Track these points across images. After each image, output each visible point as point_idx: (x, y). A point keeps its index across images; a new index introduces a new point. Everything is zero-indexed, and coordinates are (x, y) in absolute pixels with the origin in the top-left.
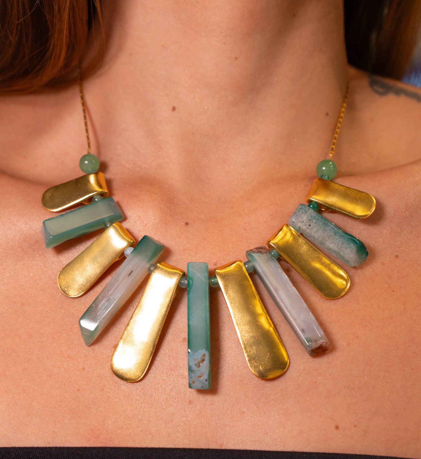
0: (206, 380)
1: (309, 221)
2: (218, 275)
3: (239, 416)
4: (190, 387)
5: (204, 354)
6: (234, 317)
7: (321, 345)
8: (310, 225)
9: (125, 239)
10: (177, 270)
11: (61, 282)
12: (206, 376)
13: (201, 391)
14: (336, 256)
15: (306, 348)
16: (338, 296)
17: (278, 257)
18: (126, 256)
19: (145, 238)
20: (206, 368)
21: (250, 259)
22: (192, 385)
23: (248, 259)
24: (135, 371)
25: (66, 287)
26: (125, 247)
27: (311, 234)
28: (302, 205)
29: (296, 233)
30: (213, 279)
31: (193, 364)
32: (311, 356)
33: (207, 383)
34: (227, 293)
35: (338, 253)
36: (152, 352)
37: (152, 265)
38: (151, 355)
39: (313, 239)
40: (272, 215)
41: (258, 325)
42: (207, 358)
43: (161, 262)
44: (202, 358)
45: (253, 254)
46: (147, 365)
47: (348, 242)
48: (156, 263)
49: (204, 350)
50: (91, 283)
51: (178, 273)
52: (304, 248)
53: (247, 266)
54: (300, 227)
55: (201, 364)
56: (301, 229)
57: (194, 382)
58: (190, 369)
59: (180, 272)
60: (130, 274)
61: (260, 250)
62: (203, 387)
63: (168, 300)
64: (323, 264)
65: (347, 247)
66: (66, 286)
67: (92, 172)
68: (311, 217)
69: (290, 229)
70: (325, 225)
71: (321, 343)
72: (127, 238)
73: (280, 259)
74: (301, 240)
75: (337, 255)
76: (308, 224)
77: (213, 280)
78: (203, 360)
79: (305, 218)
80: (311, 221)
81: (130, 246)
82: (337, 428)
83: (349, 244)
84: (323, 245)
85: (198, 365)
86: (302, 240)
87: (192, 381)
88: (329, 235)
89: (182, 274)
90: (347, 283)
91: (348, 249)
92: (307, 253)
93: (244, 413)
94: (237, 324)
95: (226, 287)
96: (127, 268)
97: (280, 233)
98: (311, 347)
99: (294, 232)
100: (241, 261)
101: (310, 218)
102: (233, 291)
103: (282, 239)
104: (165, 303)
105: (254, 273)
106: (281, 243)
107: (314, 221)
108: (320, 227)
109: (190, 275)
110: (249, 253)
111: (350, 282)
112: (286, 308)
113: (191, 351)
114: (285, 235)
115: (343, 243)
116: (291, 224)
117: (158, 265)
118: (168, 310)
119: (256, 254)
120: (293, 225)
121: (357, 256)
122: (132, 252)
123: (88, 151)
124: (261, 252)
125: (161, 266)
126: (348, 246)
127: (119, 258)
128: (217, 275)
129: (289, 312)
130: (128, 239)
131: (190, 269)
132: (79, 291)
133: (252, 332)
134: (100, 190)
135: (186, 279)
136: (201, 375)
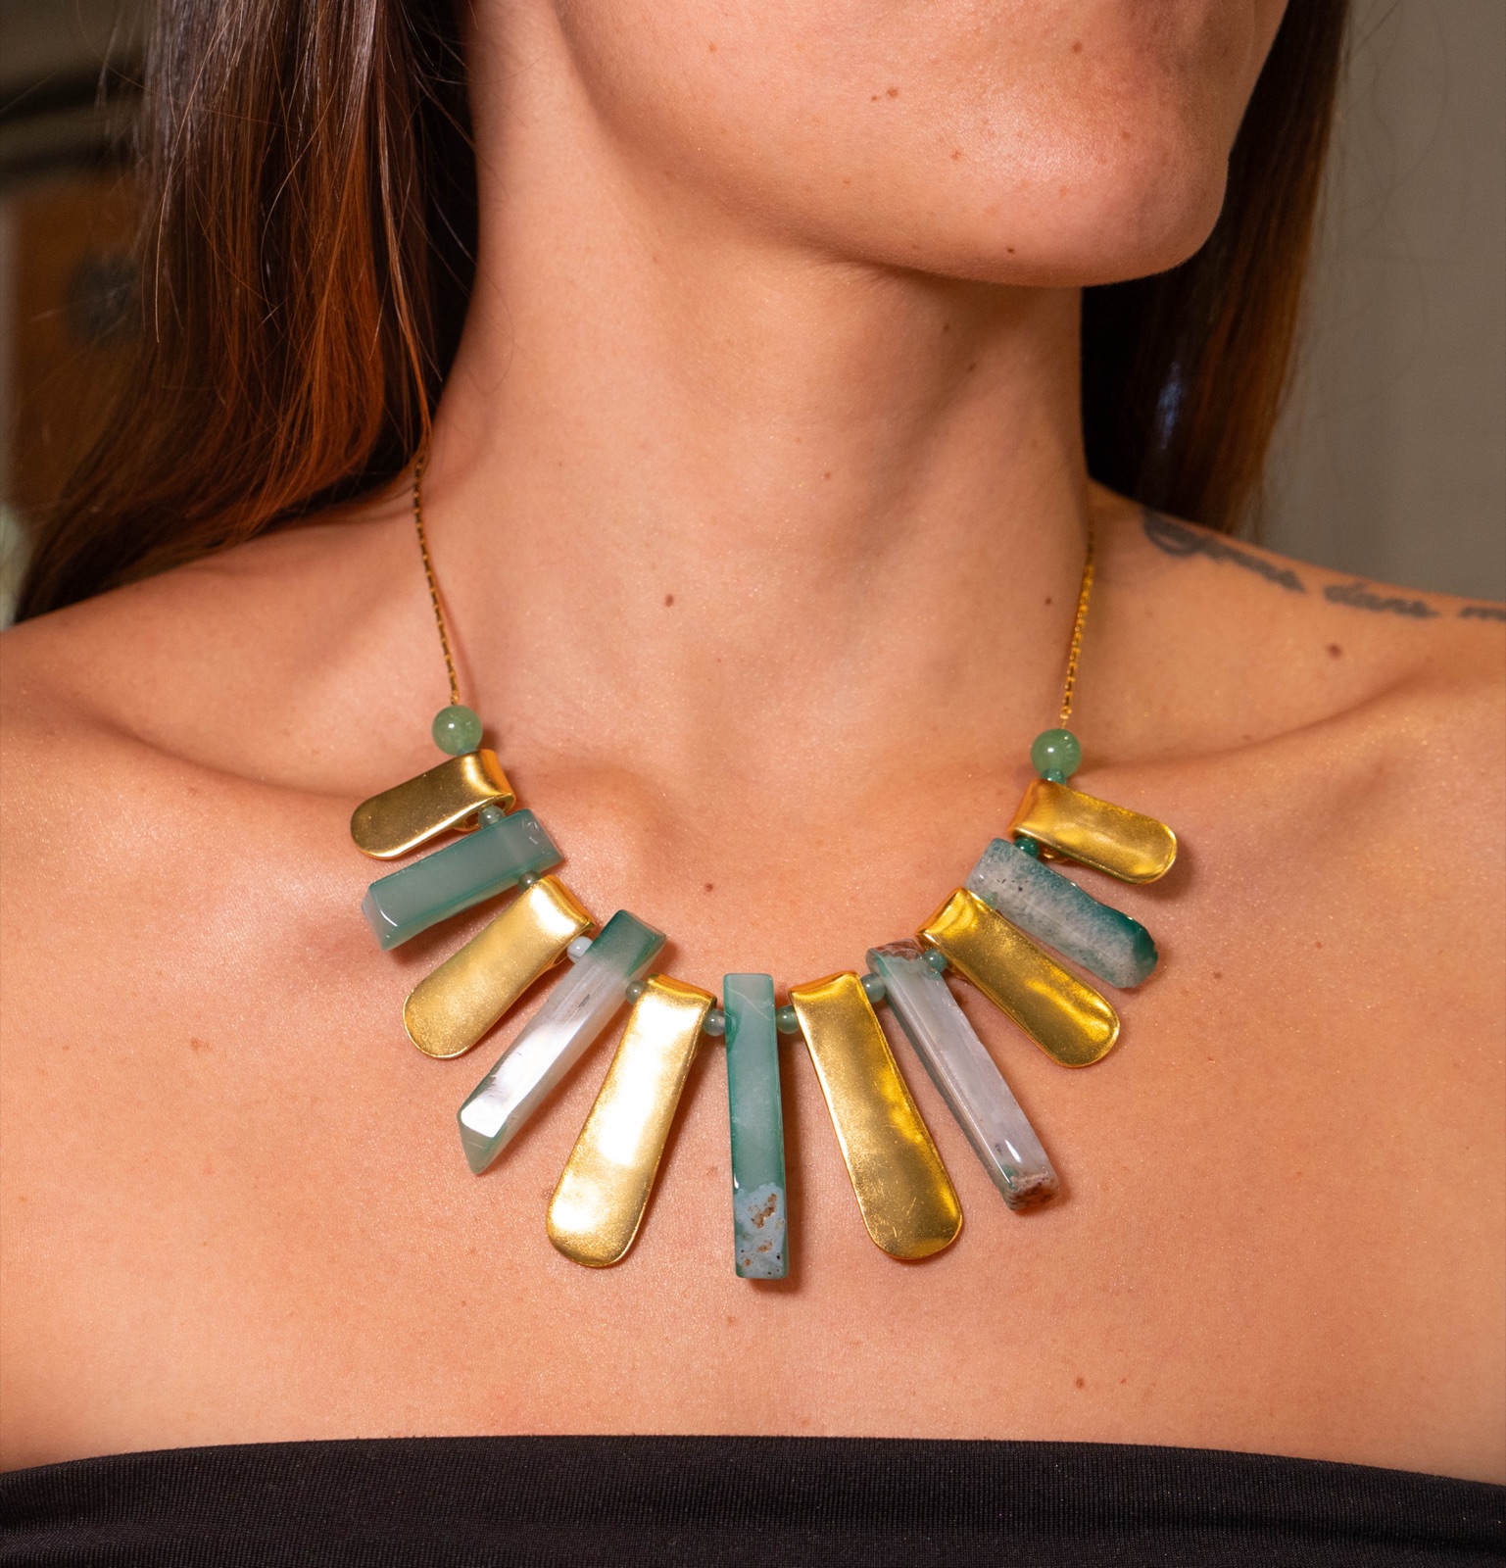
0: (778, 1257)
1: (1017, 878)
2: (798, 1006)
3: (848, 1352)
4: (739, 1272)
5: (773, 1195)
6: (835, 1108)
7: (1040, 1184)
8: (1020, 889)
9: (572, 917)
10: (698, 993)
11: (413, 1019)
12: (777, 1248)
13: (763, 1285)
14: (1083, 963)
15: (1003, 1191)
16: (1091, 1059)
17: (943, 970)
18: (571, 957)
19: (620, 916)
20: (777, 1227)
21: (877, 970)
22: (746, 1269)
23: (871, 969)
24: (606, 1239)
25: (425, 1034)
26: (571, 938)
27: (1023, 909)
28: (998, 840)
29: (988, 910)
30: (785, 1014)
31: (745, 1218)
32: (1012, 1209)
33: (780, 1263)
34: (818, 1050)
35: (1091, 953)
36: (645, 1192)
37: (635, 983)
38: (643, 1201)
39: (1027, 922)
40: (920, 866)
41: (892, 1129)
42: (780, 1205)
43: (658, 976)
44: (769, 1205)
45: (882, 959)
46: (635, 1225)
47: (1112, 928)
48: (645, 979)
49: (772, 1184)
50: (486, 1025)
51: (701, 1001)
52: (1007, 946)
53: (868, 986)
54: (995, 894)
55: (765, 1218)
56: (999, 898)
57: (748, 1262)
58: (739, 1232)
59: (705, 999)
60: (583, 1004)
61: (904, 949)
62: (770, 1273)
63: (679, 1065)
64: (1052, 983)
65: (1110, 939)
66: (425, 1030)
67: (467, 752)
68: (1022, 868)
69: (972, 901)
70: (1055, 887)
71: (1040, 1181)
72: (574, 915)
73: (947, 974)
74: (998, 927)
75: (1085, 959)
76: (1016, 885)
77: (785, 1017)
78: (771, 1209)
79: (1007, 871)
80: (1023, 880)
81: (581, 935)
82: (1080, 1383)
83: (1115, 933)
84: (1051, 935)
85: (758, 1220)
86: (1002, 925)
87: (745, 1259)
88: (1068, 911)
89: (709, 1001)
90: (1111, 1027)
91: (1114, 945)
92: (1015, 956)
93: (858, 1343)
94: (842, 1125)
95: (816, 1034)
96: (576, 987)
97: (948, 909)
98: (1015, 1188)
99: (979, 906)
100: (854, 974)
101: (1020, 872)
102: (833, 1046)
103: (953, 923)
104: (673, 1073)
105: (884, 1003)
106: (950, 934)
107: (1031, 879)
108: (1045, 894)
109: (731, 1006)
110: (873, 956)
111: (1119, 1025)
112: (960, 1091)
113: (740, 1187)
114: (961, 913)
115: (1101, 931)
116: (973, 886)
117: (651, 982)
118: (680, 1090)
119: (892, 958)
120: (977, 889)
121: (1134, 962)
122: (590, 949)
123: (452, 698)
124: (903, 954)
125: (657, 985)
126: (1113, 937)
127: (556, 962)
128: (795, 1006)
129: (966, 1100)
130: (577, 917)
131: (730, 990)
132: (458, 1044)
133: (876, 1145)
134: (496, 793)
135: (722, 1015)
136: (766, 1244)
